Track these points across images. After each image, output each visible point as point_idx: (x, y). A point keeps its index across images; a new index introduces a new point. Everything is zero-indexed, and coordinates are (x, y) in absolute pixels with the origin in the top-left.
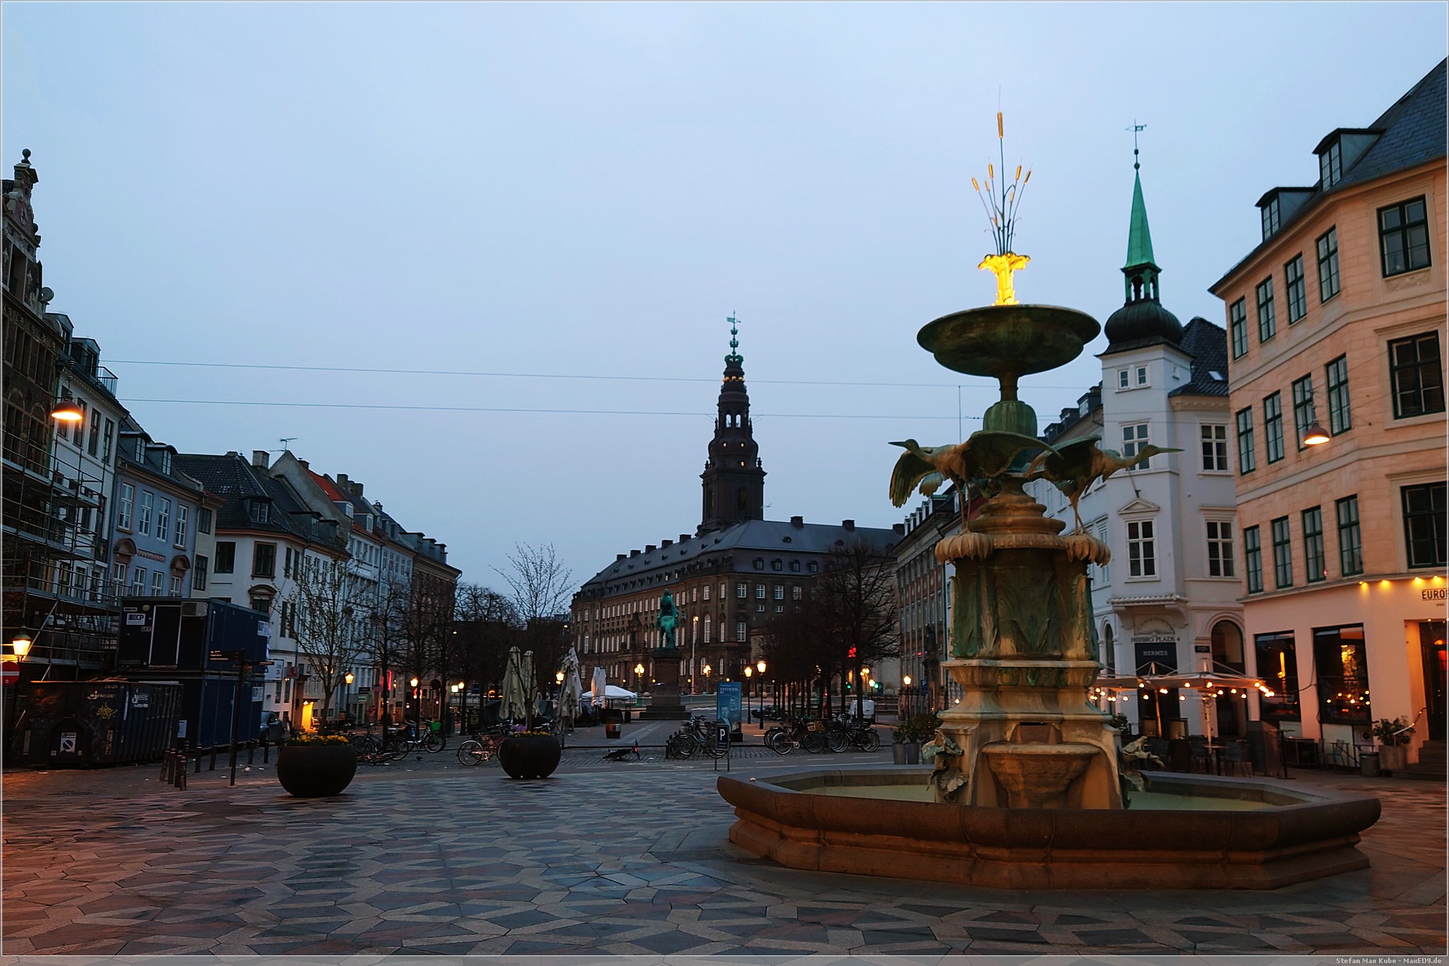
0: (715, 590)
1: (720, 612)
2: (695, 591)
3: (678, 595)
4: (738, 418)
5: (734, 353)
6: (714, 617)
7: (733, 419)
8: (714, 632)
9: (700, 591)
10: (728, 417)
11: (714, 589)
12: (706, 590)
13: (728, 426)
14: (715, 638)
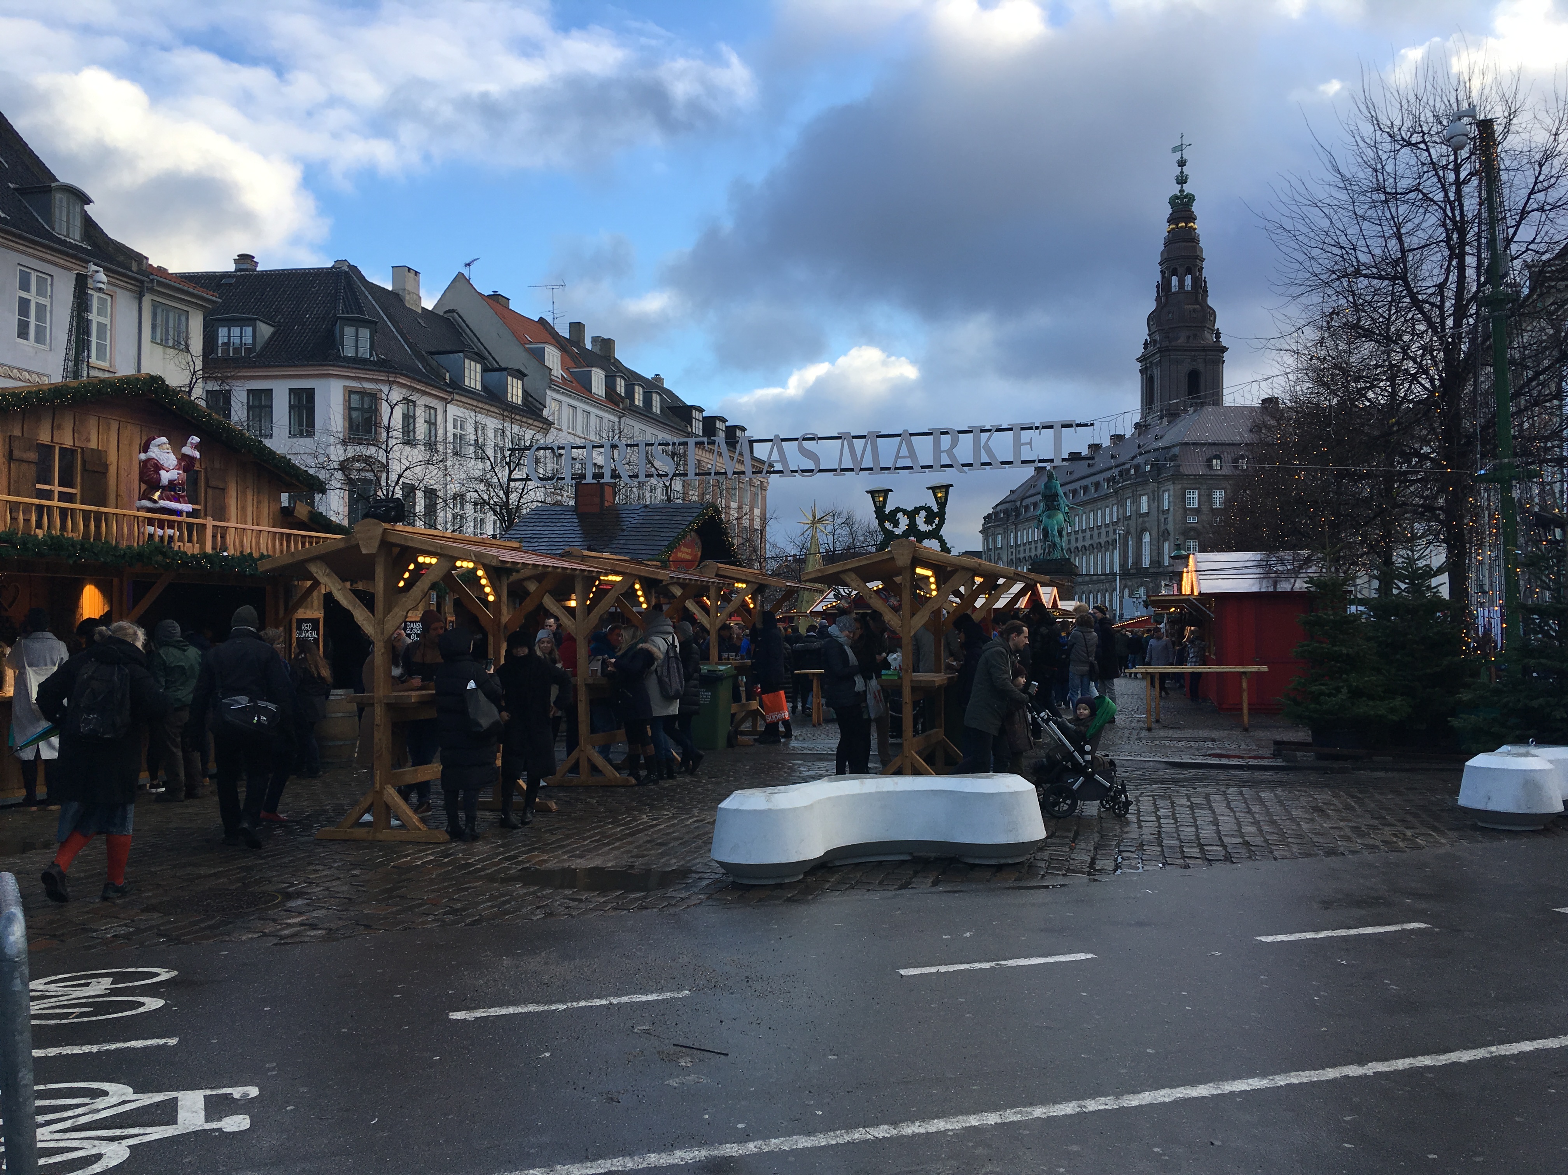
0: (1156, 498)
1: (1162, 527)
2: (1128, 502)
3: (1108, 510)
4: (1188, 279)
5: (1182, 191)
6: (1154, 533)
7: (1181, 283)
8: (1155, 554)
9: (1136, 501)
10: (1175, 280)
11: (1154, 499)
12: (1144, 499)
13: (1173, 290)
14: (1157, 562)
